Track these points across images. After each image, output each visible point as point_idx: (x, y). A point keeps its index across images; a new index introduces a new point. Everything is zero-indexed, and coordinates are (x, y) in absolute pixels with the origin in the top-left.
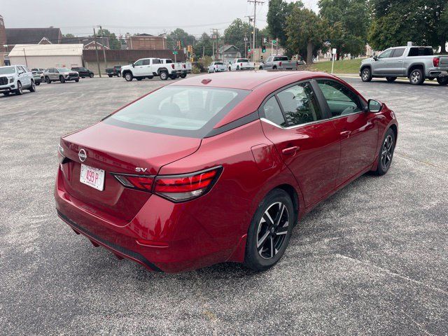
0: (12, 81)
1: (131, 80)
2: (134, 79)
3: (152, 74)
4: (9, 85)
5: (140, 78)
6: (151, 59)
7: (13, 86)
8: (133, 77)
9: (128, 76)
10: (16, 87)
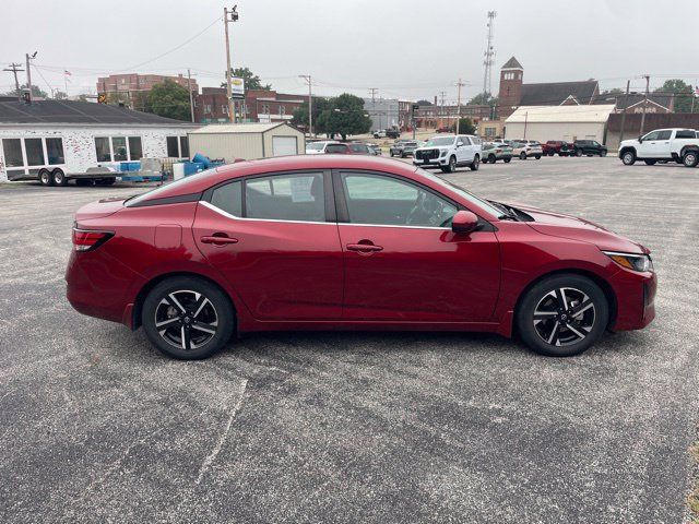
0: (444, 155)
1: (631, 164)
2: (637, 163)
3: (670, 156)
4: (440, 159)
5: (651, 162)
6: (675, 131)
7: (444, 161)
8: (635, 159)
9: (628, 157)
10: (447, 163)
